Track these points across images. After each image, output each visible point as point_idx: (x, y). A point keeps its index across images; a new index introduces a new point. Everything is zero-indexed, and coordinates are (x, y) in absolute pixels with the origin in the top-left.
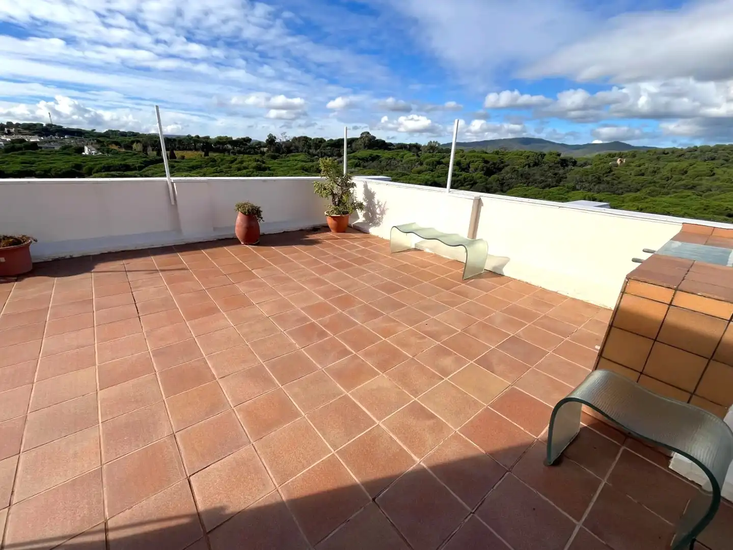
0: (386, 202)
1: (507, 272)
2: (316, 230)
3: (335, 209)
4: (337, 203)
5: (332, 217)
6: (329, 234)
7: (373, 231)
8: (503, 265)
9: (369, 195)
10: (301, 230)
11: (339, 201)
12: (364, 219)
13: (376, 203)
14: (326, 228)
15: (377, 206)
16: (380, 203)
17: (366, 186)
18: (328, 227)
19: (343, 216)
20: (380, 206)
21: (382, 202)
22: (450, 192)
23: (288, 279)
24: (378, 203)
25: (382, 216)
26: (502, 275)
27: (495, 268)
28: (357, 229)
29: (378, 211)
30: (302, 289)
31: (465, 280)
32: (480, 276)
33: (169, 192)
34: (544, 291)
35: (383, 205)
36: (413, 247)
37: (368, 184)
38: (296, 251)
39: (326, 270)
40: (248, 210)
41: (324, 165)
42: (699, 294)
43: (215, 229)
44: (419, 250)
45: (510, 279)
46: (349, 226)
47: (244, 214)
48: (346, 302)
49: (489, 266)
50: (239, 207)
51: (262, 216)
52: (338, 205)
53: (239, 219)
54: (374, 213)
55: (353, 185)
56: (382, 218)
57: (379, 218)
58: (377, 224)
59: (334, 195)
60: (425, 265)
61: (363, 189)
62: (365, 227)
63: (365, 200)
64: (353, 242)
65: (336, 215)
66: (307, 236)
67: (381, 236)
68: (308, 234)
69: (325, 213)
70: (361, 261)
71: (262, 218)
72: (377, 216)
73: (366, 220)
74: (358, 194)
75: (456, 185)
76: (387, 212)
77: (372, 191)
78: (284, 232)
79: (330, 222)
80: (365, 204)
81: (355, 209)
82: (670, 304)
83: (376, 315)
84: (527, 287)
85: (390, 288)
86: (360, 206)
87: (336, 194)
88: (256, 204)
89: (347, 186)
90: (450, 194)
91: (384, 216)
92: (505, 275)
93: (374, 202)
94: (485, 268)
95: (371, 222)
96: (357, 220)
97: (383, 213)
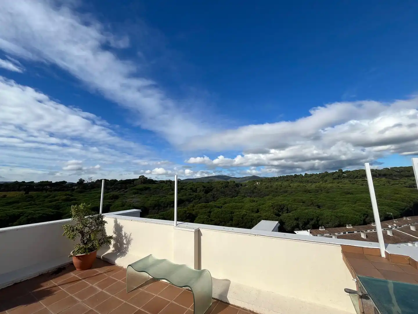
0: (131, 234)
1: (232, 299)
3: (82, 248)
4: (85, 241)
5: (77, 257)
6: (72, 275)
7: (119, 261)
8: (226, 291)
9: (118, 228)
11: (88, 239)
12: (113, 249)
14: (68, 268)
15: (124, 238)
16: (127, 235)
17: (116, 222)
18: (72, 264)
19: (89, 254)
20: (126, 238)
24: (125, 234)
25: (128, 246)
26: (229, 304)
27: (221, 295)
28: (105, 262)
29: (125, 242)
35: (129, 236)
37: (118, 220)
41: (76, 211)
45: (236, 309)
46: (99, 259)
52: (86, 243)
54: (122, 244)
55: (105, 223)
57: (126, 247)
58: (123, 253)
59: (83, 234)
61: (113, 225)
62: (111, 259)
63: (115, 233)
65: (81, 255)
66: (42, 284)
68: (45, 281)
69: (71, 253)
72: (124, 246)
73: (115, 250)
74: (109, 230)
75: (182, 218)
76: (132, 242)
77: (121, 225)
78: (16, 284)
79: (75, 261)
80: (114, 236)
81: (103, 243)
90: (177, 227)
91: (130, 247)
92: (231, 303)
93: (121, 234)
94: (213, 297)
95: (119, 251)
96: (106, 251)
97: (129, 243)
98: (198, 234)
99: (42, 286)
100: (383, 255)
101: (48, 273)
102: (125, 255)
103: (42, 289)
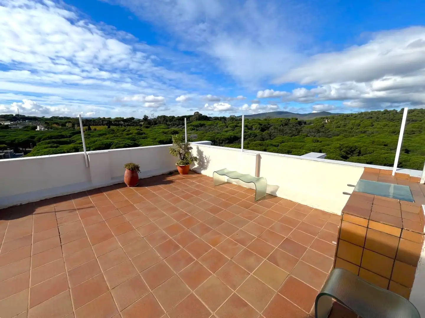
0: (209, 156)
1: (278, 194)
2: (171, 174)
3: (182, 162)
4: (182, 158)
5: (180, 166)
6: (179, 176)
7: (203, 172)
8: (276, 190)
9: (200, 153)
10: (163, 175)
11: (184, 157)
12: (198, 165)
13: (204, 157)
14: (176, 172)
15: (205, 159)
16: (206, 157)
17: (198, 148)
18: (177, 171)
19: (186, 165)
20: (206, 159)
21: (207, 156)
22: (243, 151)
23: (156, 209)
24: (205, 156)
25: (208, 164)
27: (272, 192)
28: (195, 172)
29: (205, 161)
30: (163, 215)
31: (256, 201)
32: (264, 198)
33: (85, 160)
34: (300, 205)
35: (208, 158)
36: (226, 181)
37: (199, 147)
38: (160, 189)
39: (177, 200)
40: (132, 168)
41: (175, 139)
42: (381, 222)
43: (112, 178)
44: (230, 183)
45: (281, 199)
46: (190, 170)
47: (130, 169)
48: (189, 222)
49: (269, 191)
50: (126, 166)
51: (140, 170)
52: (183, 160)
53: (127, 173)
54: (203, 162)
55: (191, 148)
56: (208, 165)
57: (206, 165)
58: (205, 168)
59: (180, 154)
60: (233, 192)
61: (196, 150)
62: (198, 171)
63: (198, 156)
64: (192, 179)
65: (182, 165)
66: (167, 178)
67: (208, 175)
68: (167, 177)
69: (176, 164)
70: (197, 193)
71: (140, 171)
72: (205, 164)
73: (199, 166)
74: (194, 153)
75: (247, 147)
76: (210, 162)
77: (202, 150)
78: (153, 176)
79: (179, 169)
80: (198, 157)
81: (192, 160)
82: (368, 227)
83: (207, 230)
84: (291, 203)
85: (214, 210)
86: (196, 159)
87: (182, 154)
88: (136, 163)
89: (188, 149)
90: (243, 153)
91: (209, 164)
92: (278, 196)
93: (203, 157)
94: (267, 192)
95: (202, 167)
96: (194, 166)
97: (208, 162)
98: (259, 157)
99: (167, 179)
100: (393, 174)
101: (166, 174)
102: (206, 169)
103: (166, 180)
